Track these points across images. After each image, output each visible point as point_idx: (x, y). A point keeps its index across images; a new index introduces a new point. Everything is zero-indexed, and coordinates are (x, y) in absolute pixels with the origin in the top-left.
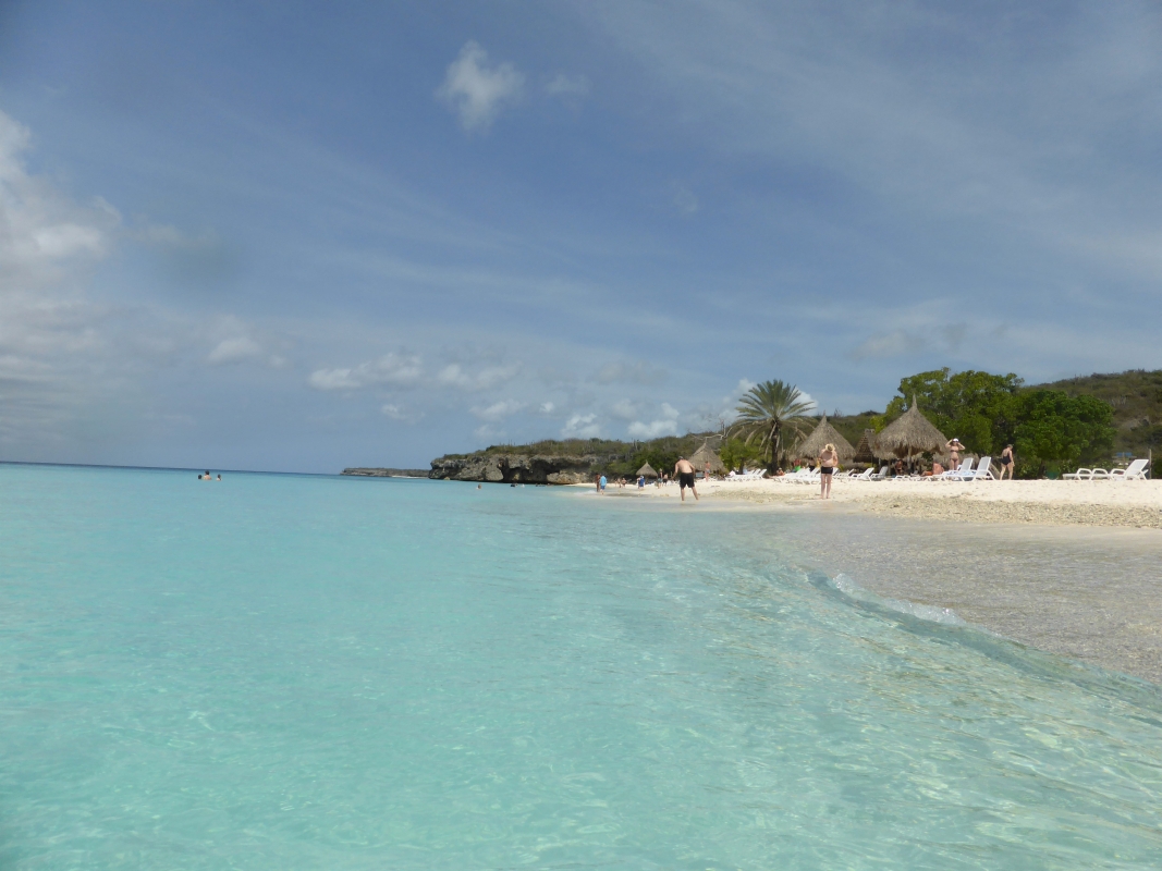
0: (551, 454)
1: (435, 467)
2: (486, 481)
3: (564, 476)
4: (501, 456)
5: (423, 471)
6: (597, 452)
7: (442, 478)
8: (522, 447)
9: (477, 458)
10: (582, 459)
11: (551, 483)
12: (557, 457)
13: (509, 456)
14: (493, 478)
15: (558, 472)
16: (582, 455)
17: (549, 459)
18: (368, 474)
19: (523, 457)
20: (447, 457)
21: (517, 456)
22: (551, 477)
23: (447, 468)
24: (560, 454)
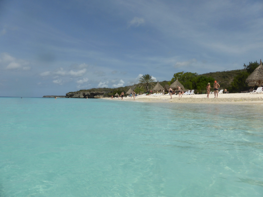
0: (95, 91)
1: (67, 95)
2: (80, 98)
3: (98, 96)
4: (83, 92)
5: (64, 96)
6: (105, 91)
7: (69, 97)
8: (88, 90)
9: (77, 93)
10: (102, 92)
11: (95, 98)
12: (96, 92)
13: (85, 92)
14: (81, 97)
15: (96, 95)
16: (102, 91)
17: (94, 92)
18: (49, 97)
19: (88, 92)
20: (70, 93)
21: (87, 92)
22: (95, 97)
23: (70, 95)
24: (97, 91)
